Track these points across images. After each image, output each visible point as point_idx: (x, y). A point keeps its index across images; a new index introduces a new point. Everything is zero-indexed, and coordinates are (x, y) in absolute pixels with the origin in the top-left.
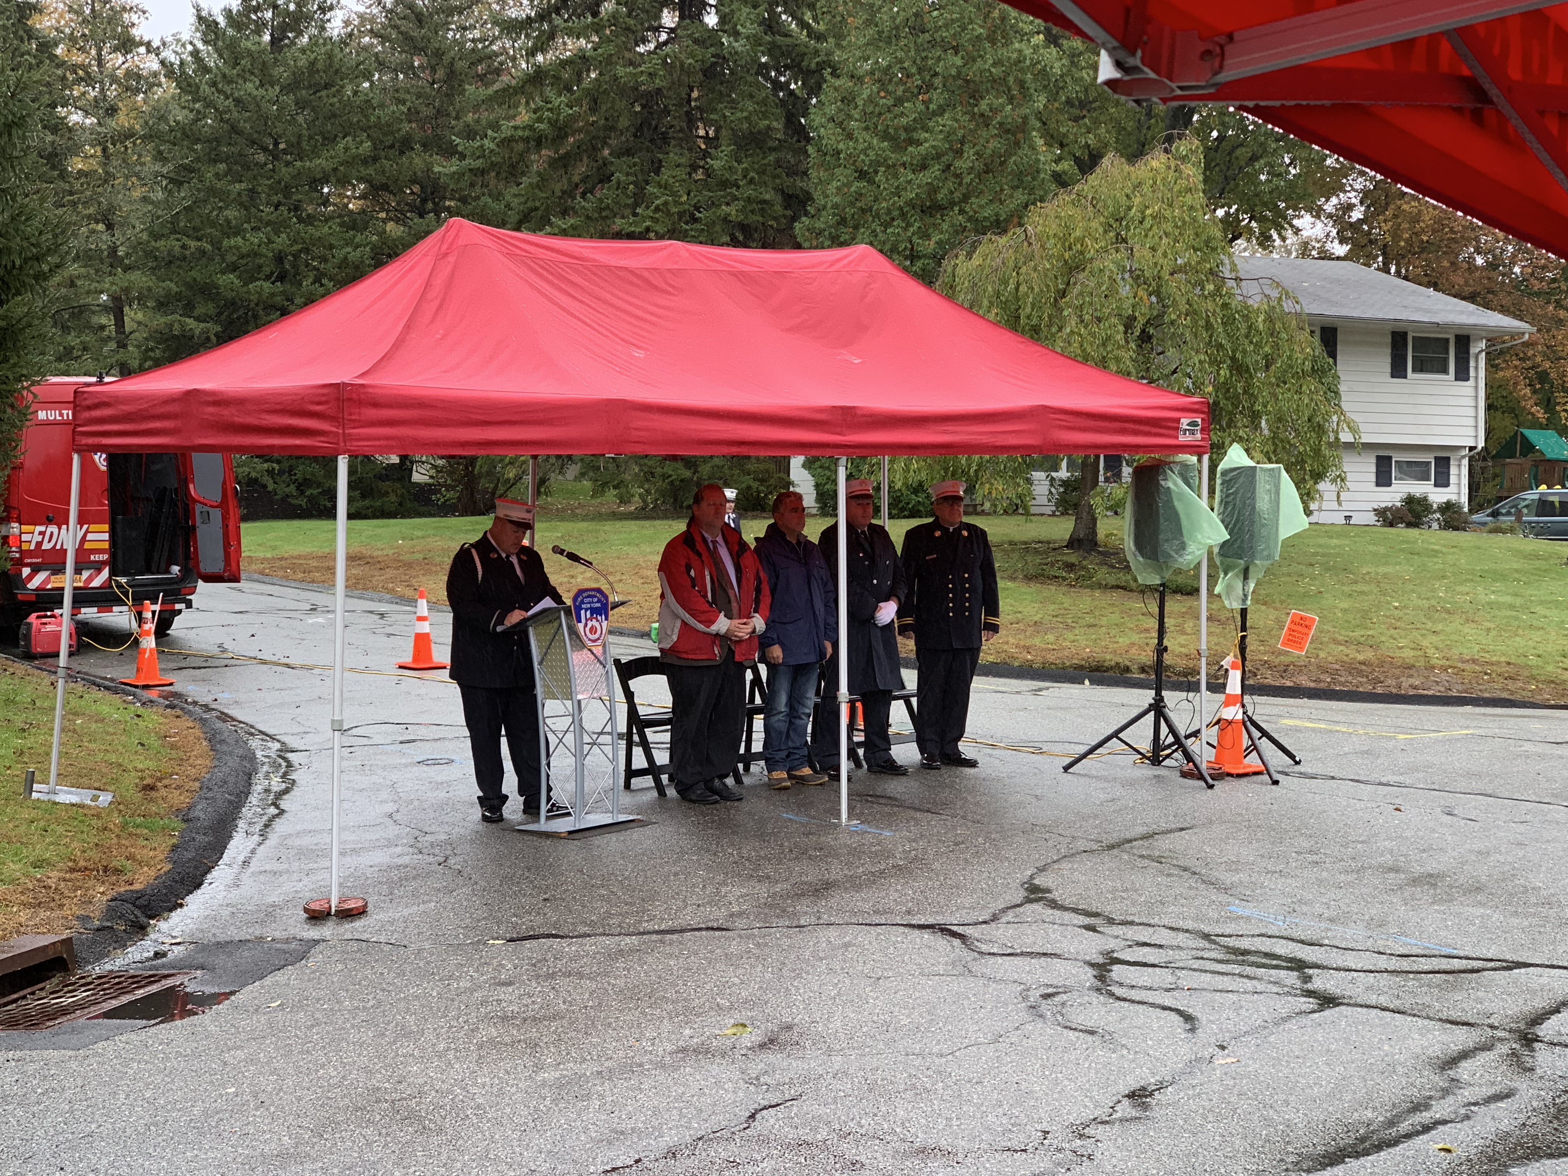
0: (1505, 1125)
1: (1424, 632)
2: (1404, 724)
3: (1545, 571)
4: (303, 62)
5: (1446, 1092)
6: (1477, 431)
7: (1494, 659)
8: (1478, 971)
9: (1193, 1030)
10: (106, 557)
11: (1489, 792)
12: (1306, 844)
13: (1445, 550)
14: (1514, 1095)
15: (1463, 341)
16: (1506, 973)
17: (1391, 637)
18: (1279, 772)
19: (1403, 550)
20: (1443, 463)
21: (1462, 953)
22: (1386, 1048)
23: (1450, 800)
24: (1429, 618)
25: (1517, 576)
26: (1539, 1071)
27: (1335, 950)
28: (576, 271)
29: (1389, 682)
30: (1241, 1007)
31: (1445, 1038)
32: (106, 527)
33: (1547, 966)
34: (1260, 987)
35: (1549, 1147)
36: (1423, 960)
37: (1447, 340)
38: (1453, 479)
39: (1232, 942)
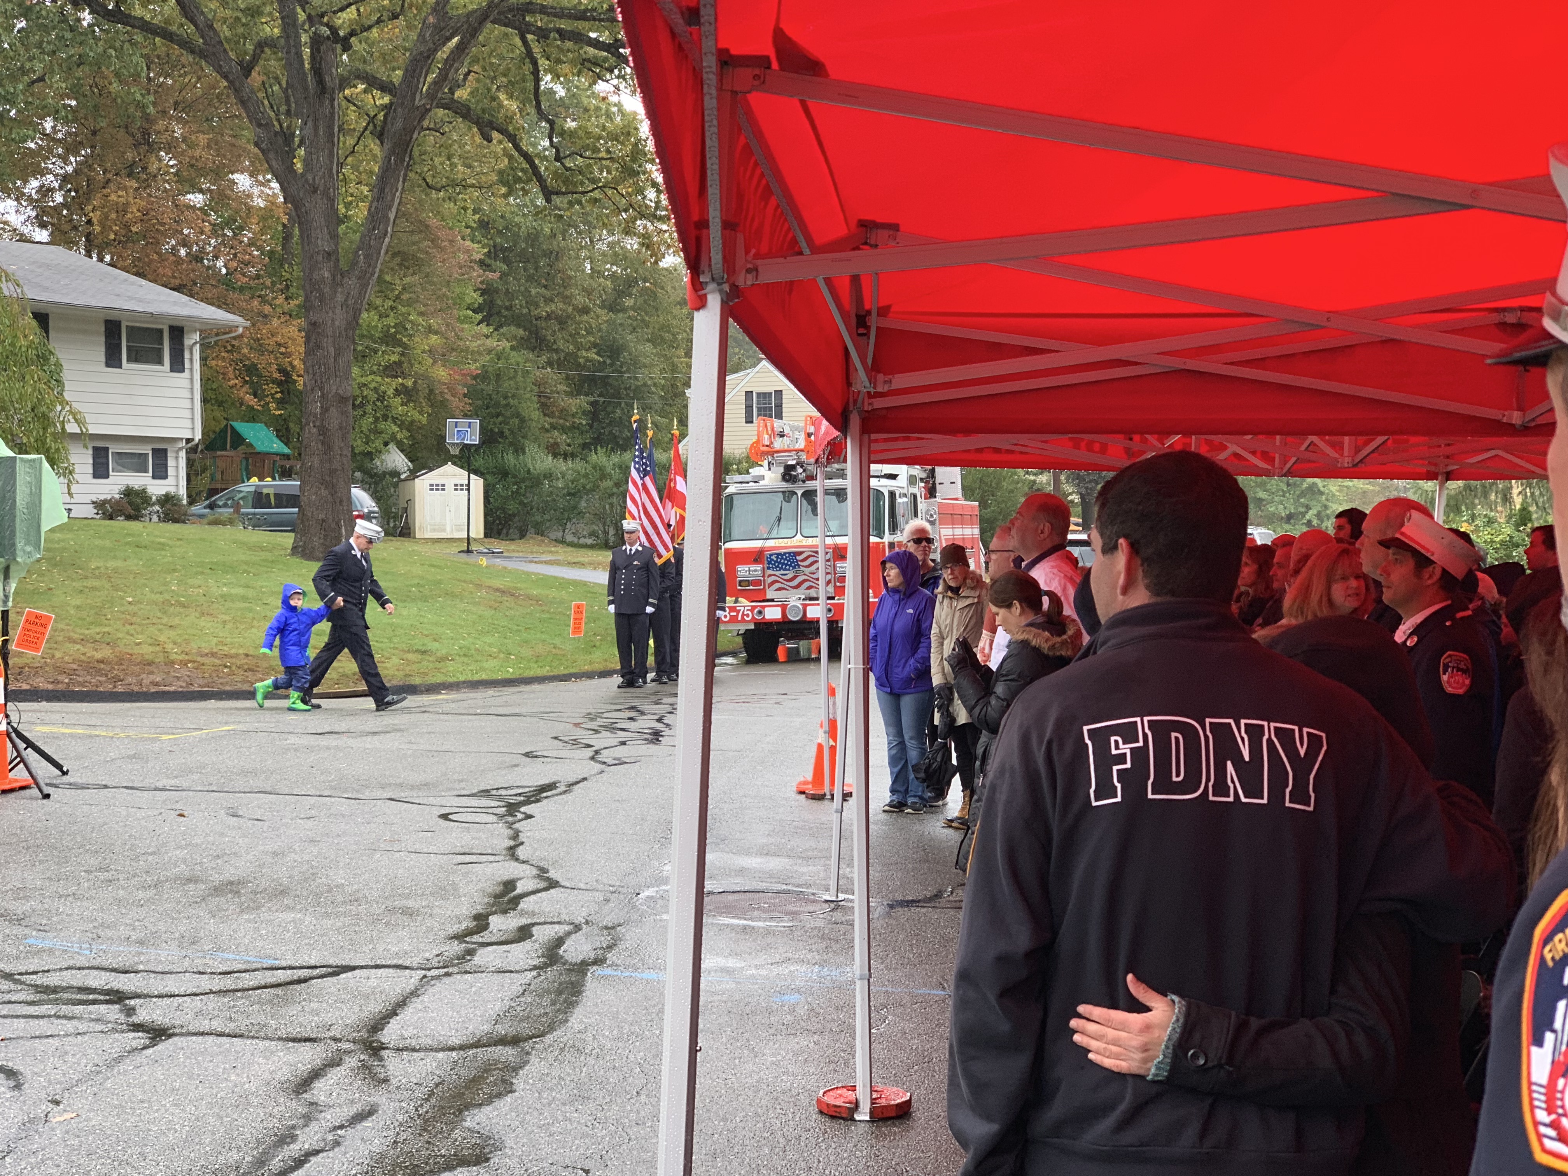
0: (378, 1145)
1: (161, 627)
2: (162, 724)
3: (272, 562)
5: (308, 1119)
6: (193, 423)
7: (233, 651)
8: (305, 980)
9: (18, 1087)
11: (269, 789)
12: (94, 862)
13: (170, 543)
14: (376, 1111)
15: (177, 332)
16: (334, 979)
17: (128, 633)
18: (47, 785)
19: (128, 543)
20: (160, 455)
21: (284, 964)
22: (233, 1078)
23: (231, 800)
24: (165, 613)
25: (246, 567)
26: (394, 1081)
27: (152, 975)
29: (130, 679)
30: (66, 1053)
31: (290, 1058)
33: (372, 967)
34: (82, 1027)
35: (427, 1164)
36: (246, 975)
37: (161, 331)
38: (171, 471)
39: (38, 980)
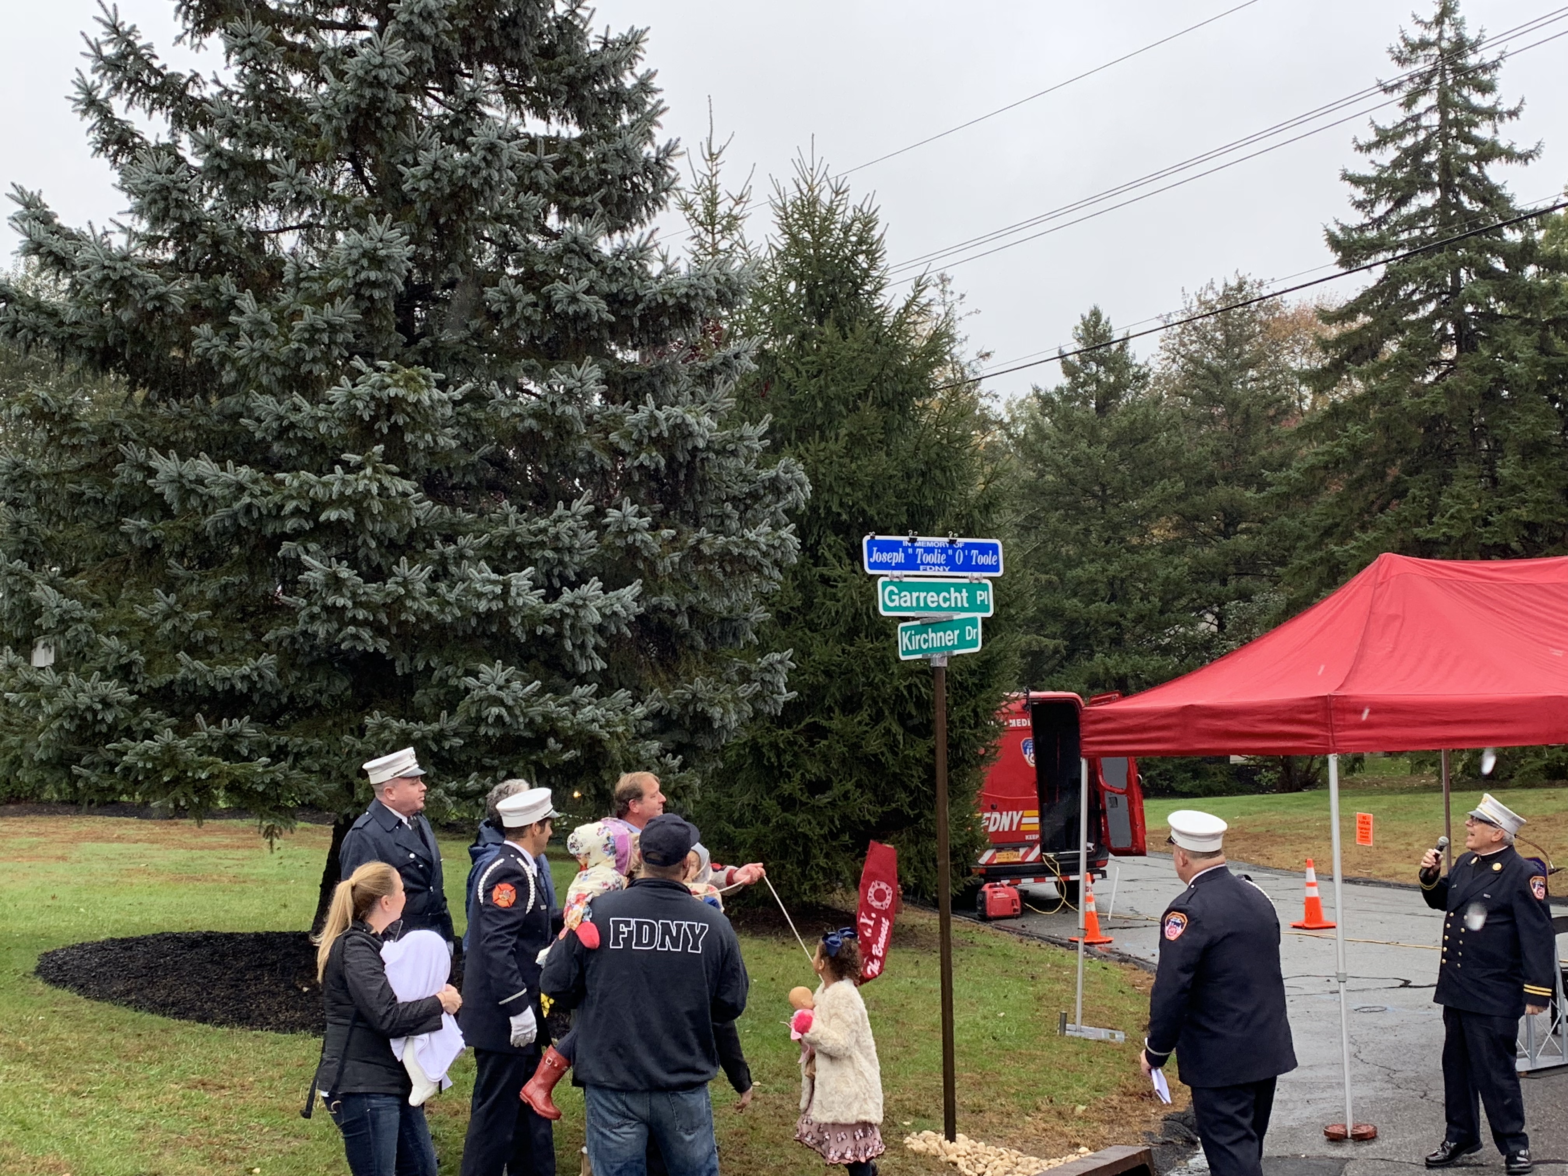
4: (1125, 423)
10: (1037, 837)
28: (1491, 589)
32: (1036, 812)
